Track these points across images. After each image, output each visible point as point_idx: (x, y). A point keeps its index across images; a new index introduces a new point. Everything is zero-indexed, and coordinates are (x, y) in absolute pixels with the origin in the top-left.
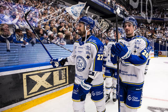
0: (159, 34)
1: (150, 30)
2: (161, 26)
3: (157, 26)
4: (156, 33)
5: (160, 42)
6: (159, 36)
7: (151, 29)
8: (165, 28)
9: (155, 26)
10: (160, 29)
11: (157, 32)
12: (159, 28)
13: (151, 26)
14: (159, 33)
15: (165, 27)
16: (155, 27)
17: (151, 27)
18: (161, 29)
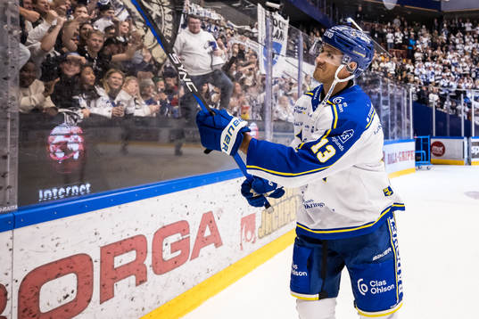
0: (427, 64)
1: (386, 45)
2: (431, 33)
3: (416, 32)
4: (414, 62)
5: (433, 98)
6: (424, 72)
7: (390, 41)
8: (448, 41)
9: (409, 30)
10: (426, 45)
11: (417, 55)
12: (425, 40)
13: (391, 28)
14: (424, 60)
15: (448, 36)
16: (409, 35)
17: (390, 35)
18: (433, 46)
